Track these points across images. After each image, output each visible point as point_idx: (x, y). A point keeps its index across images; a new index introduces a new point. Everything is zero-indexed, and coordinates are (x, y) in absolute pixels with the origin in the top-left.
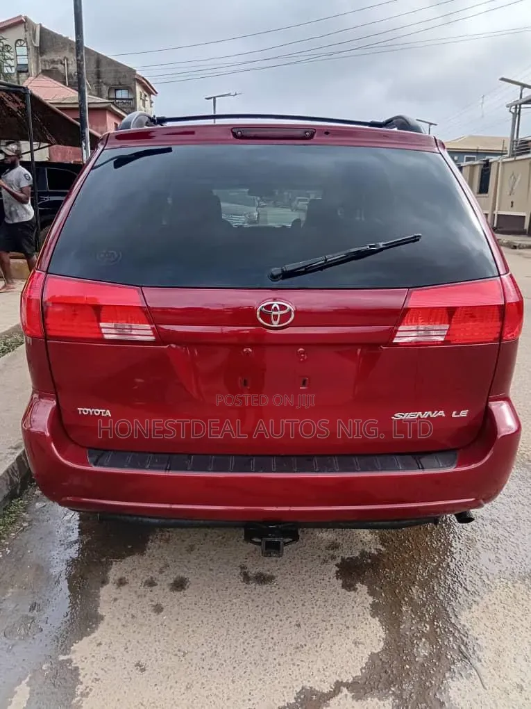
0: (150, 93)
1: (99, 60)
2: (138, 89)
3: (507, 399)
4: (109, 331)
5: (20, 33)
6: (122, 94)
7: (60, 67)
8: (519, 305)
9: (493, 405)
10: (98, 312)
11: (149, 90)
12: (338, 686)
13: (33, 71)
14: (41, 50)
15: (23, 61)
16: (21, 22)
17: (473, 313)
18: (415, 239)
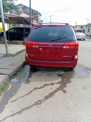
0: (41, 15)
1: (33, 10)
2: (39, 15)
3: (77, 55)
4: (34, 46)
5: (20, 6)
6: (36, 16)
7: (26, 11)
8: (78, 44)
9: (75, 56)
10: (33, 44)
11: (40, 15)
12: (55, 83)
13: (22, 12)
14: (24, 9)
15: (21, 11)
16: (21, 5)
17: (72, 45)
18: (66, 37)
